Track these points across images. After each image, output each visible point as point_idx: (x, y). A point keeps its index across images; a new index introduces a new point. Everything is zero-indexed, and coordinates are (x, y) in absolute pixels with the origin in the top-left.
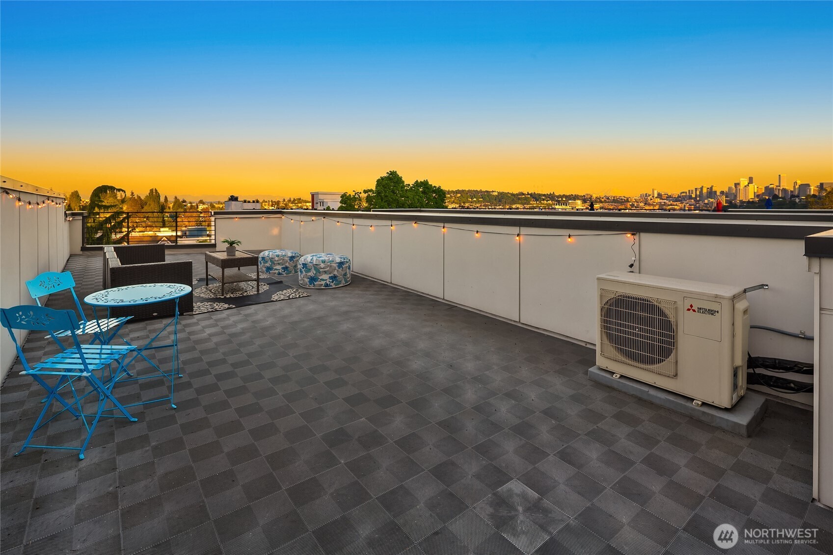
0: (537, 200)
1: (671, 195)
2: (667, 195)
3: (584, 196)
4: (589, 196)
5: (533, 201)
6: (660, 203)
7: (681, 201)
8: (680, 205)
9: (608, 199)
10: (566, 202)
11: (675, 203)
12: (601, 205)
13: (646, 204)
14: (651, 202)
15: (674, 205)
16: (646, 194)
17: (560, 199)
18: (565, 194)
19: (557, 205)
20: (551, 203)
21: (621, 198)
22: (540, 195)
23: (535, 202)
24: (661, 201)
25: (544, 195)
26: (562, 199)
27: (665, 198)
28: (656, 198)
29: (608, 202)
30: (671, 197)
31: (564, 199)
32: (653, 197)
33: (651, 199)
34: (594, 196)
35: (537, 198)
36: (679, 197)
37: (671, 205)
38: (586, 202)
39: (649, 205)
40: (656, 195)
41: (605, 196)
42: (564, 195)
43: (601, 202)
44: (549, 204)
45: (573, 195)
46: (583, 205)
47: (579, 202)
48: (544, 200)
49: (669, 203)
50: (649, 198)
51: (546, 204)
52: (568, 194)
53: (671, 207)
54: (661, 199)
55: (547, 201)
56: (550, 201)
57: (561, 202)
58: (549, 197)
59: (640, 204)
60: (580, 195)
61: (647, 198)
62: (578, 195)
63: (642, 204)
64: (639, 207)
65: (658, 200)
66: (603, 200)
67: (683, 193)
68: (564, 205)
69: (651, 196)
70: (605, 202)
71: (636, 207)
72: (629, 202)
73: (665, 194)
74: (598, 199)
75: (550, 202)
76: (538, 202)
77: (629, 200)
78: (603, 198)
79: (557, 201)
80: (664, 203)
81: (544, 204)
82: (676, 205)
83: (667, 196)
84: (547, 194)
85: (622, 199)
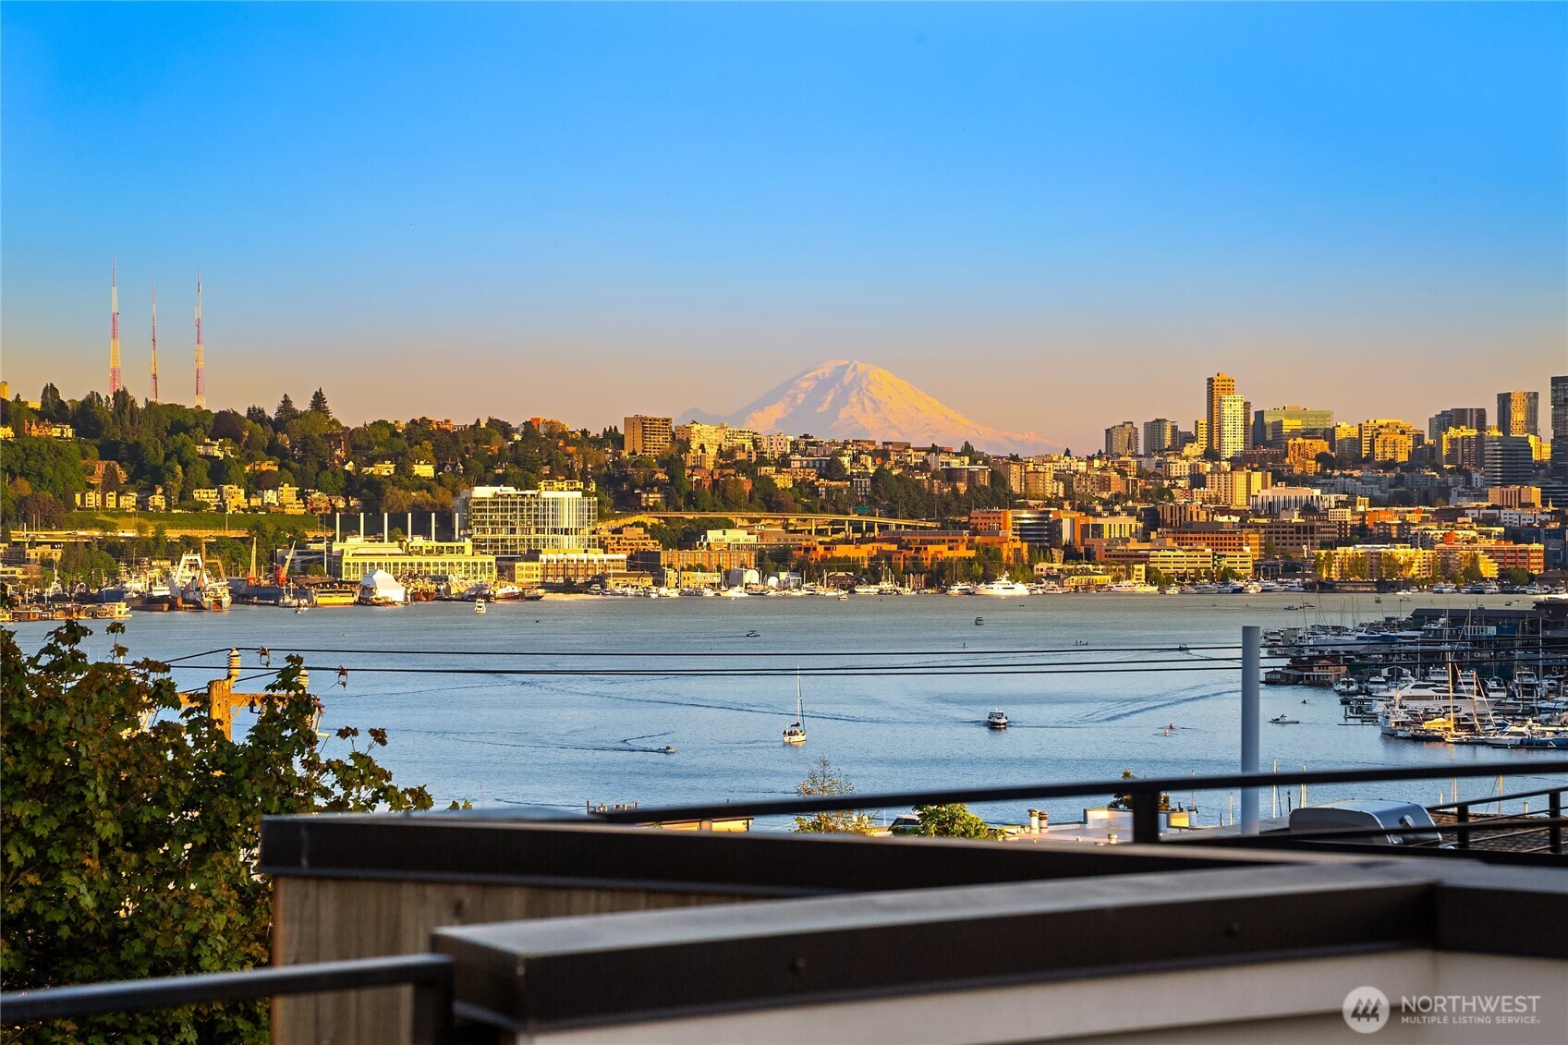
0: (146, 476)
1: (1356, 443)
2: (1329, 434)
3: (613, 438)
4: (659, 444)
5: (110, 484)
6: (1271, 509)
7: (1444, 493)
8: (1435, 531)
9: (830, 468)
10: (443, 495)
11: (1391, 517)
12: (772, 530)
13: (1152, 521)
14: (1196, 504)
15: (1386, 539)
16: (1155, 427)
17: (386, 469)
18: (436, 416)
19: (350, 528)
20: (296, 508)
21: (937, 462)
22: (178, 423)
23: (129, 501)
24: (1282, 492)
25: (224, 425)
26: (403, 469)
27: (1313, 467)
28: (1237, 463)
29: (834, 504)
30: (1358, 461)
31: (424, 470)
32: (1211, 454)
33: (1197, 480)
34: (707, 439)
35: (156, 454)
36: (1424, 455)
37: (1362, 533)
38: (627, 503)
39: (1185, 530)
40: (1233, 442)
41: (806, 444)
42: (419, 430)
43: (769, 500)
44: (276, 514)
45: (506, 430)
46: (605, 528)
47: (566, 499)
48: (218, 474)
49: (1347, 516)
50: (1179, 467)
51: (250, 519)
52: (461, 419)
53: (1360, 549)
54: (1278, 478)
55: (256, 484)
56: (288, 492)
57: (395, 495)
58: (273, 450)
59: (1105, 521)
60: (573, 425)
61: (1162, 471)
62: (556, 432)
63: (1120, 526)
64: (1099, 546)
65: (1251, 488)
66: (783, 481)
67: (1457, 417)
68: (421, 529)
69: (1194, 450)
70: (807, 500)
71: (1071, 554)
72: (1011, 501)
73: (1309, 434)
74: (748, 468)
75: (285, 497)
76: (158, 500)
77: (1015, 486)
78: (783, 462)
79: (351, 486)
80: (1308, 508)
81: (219, 516)
82: (1405, 537)
83: (1322, 446)
84: (256, 415)
85: (951, 475)
